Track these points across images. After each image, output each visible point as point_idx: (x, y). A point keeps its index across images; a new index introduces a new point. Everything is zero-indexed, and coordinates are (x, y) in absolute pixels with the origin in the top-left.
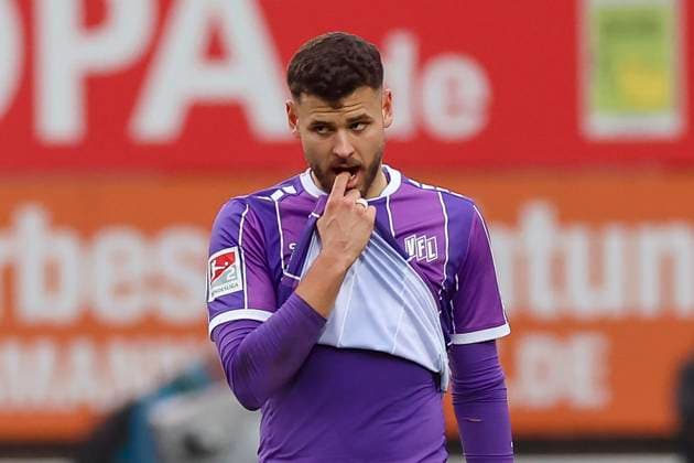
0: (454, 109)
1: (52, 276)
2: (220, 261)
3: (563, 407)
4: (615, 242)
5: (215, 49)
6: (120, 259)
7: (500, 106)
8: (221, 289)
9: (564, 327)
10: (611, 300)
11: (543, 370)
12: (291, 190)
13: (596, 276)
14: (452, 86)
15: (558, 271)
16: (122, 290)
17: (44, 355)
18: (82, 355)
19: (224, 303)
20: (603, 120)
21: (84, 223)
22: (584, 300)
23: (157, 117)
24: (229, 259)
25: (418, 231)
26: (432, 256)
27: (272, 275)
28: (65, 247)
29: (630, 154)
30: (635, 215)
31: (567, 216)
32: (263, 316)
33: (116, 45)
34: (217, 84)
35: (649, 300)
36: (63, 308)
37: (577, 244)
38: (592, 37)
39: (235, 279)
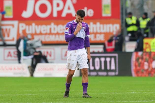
0: (90, 14)
1: (54, 29)
2: (67, 28)
3: (100, 41)
4: (105, 25)
5: (69, 9)
6: (60, 27)
7: (95, 14)
8: (66, 31)
9: (100, 33)
10: (105, 31)
11: (99, 37)
12: (73, 22)
13: (103, 29)
14: (90, 12)
15: (100, 28)
16: (61, 30)
17: (54, 36)
18: (57, 36)
19: (66, 32)
20: (104, 15)
21: (57, 24)
22: (102, 31)
23: (64, 15)
24: (68, 28)
25: (84, 26)
26: (85, 29)
27: (72, 31)
28: (56, 26)
29: (107, 18)
30: (107, 23)
31: (101, 23)
32: (70, 34)
33: (60, 8)
34: (69, 12)
35: (108, 31)
36: (55, 32)
37: (102, 26)
38: (103, 7)
39: (68, 30)
